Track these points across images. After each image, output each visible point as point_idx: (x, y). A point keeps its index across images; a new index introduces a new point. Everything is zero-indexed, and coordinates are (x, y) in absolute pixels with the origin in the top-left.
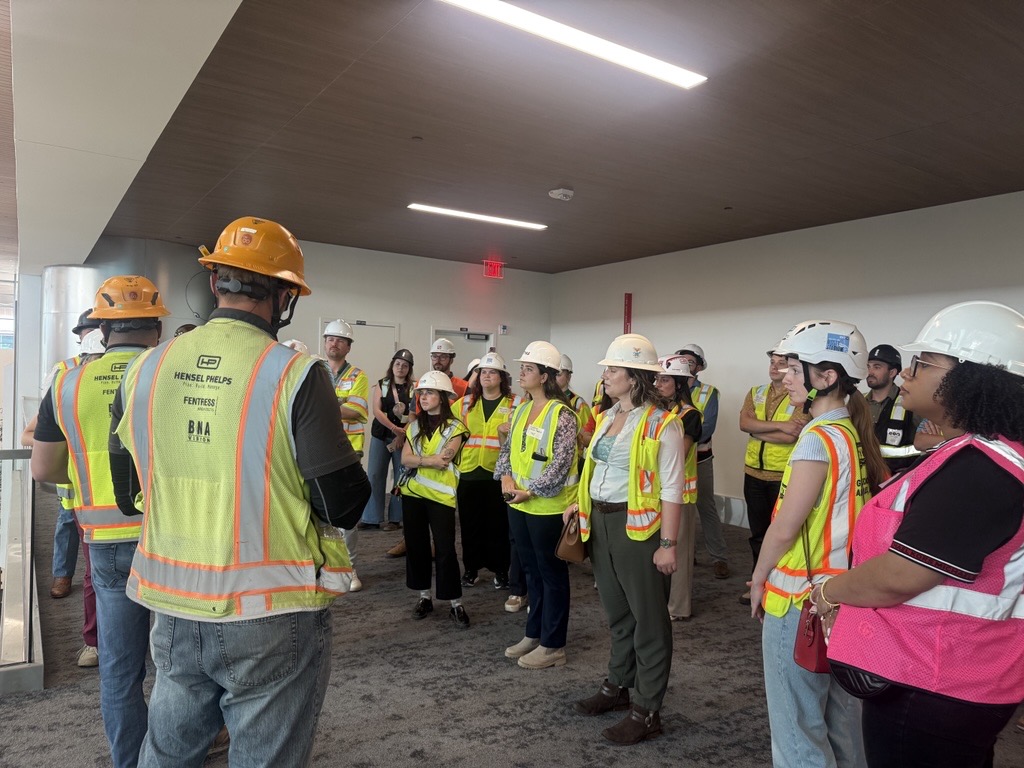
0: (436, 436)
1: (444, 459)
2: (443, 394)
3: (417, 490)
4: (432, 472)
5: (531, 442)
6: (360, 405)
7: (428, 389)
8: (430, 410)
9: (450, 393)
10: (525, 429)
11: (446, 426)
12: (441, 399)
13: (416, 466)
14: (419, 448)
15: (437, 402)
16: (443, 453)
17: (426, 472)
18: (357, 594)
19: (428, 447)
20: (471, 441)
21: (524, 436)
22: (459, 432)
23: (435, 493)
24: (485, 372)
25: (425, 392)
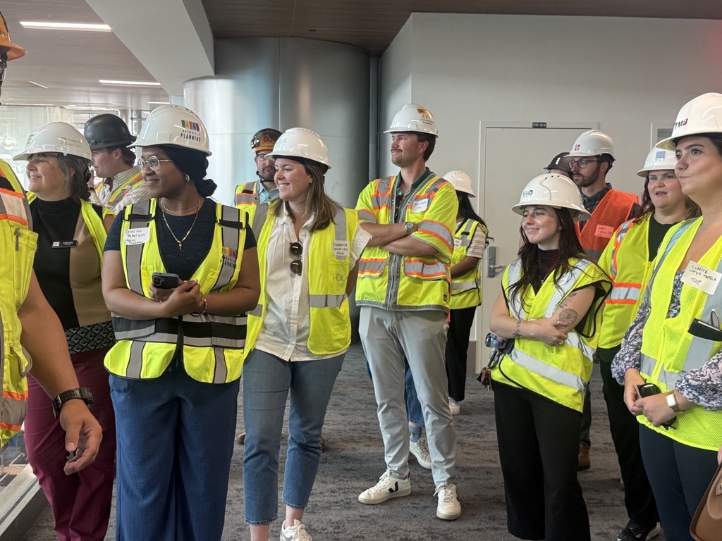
0: (548, 284)
1: (557, 326)
2: (563, 215)
3: (513, 374)
4: (539, 347)
5: (691, 298)
6: (436, 235)
7: (537, 207)
8: (542, 242)
9: (577, 212)
10: (680, 271)
11: (566, 269)
12: (560, 223)
13: (510, 336)
14: (518, 305)
15: (553, 227)
16: (557, 317)
17: (528, 344)
18: (448, 525)
19: (533, 303)
20: (618, 294)
21: (678, 286)
22: (588, 281)
23: (543, 382)
24: (655, 178)
25: (531, 211)
